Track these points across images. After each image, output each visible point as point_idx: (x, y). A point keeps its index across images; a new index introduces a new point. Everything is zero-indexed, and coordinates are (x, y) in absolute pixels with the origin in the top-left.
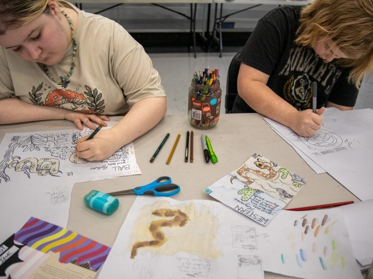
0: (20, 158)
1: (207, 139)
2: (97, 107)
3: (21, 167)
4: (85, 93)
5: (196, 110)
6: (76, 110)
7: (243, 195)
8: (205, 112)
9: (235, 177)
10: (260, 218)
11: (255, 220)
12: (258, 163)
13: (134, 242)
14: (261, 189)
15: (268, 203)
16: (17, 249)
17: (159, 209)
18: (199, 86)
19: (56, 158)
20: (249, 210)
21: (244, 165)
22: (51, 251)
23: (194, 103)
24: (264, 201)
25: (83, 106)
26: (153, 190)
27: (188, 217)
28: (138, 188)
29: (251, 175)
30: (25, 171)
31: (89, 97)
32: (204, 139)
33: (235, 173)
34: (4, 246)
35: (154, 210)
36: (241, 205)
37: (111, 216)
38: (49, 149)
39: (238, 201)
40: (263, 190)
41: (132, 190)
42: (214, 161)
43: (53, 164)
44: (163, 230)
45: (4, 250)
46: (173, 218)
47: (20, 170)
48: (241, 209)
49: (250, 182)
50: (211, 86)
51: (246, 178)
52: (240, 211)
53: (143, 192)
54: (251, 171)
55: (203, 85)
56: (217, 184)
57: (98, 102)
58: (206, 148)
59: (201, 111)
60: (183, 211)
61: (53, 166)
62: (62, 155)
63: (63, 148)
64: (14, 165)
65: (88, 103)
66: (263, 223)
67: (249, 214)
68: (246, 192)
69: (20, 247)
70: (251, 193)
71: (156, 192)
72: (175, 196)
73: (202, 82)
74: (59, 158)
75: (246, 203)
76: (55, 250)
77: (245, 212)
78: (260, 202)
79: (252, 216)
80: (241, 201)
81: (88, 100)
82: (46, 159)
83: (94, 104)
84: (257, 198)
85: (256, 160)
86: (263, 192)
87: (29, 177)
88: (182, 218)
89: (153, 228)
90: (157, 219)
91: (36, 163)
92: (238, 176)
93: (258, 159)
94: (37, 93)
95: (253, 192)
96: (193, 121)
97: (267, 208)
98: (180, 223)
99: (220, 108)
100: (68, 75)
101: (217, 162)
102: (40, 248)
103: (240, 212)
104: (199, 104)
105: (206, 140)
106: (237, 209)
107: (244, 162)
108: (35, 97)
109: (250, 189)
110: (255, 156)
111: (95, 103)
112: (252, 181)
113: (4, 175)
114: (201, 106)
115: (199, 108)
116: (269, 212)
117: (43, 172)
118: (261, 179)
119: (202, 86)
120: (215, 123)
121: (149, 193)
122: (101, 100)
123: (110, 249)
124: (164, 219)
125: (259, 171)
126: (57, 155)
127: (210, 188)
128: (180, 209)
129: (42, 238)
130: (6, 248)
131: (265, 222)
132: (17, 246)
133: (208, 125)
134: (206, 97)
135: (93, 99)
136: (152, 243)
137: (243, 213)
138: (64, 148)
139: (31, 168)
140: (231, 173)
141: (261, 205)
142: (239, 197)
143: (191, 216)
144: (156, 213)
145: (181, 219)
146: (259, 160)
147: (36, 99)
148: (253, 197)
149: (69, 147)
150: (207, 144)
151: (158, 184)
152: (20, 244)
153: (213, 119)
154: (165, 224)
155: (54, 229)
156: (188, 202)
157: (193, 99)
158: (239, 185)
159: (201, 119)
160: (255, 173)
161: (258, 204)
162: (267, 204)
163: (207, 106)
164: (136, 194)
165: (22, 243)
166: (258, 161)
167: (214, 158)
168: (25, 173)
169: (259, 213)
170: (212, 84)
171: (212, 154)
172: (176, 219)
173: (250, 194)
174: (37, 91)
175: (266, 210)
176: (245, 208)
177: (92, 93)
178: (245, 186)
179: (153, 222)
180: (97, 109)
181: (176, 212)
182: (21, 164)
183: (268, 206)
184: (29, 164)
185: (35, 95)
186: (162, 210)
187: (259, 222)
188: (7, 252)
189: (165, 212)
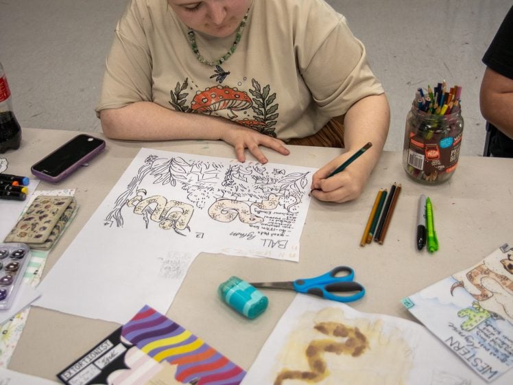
0: (146, 193)
1: (429, 206)
2: (267, 114)
3: (142, 209)
4: (250, 90)
5: (415, 153)
6: (234, 120)
7: (466, 319)
8: (429, 158)
9: (461, 285)
10: (485, 366)
11: (475, 368)
12: (508, 263)
13: (280, 369)
14: (501, 313)
15: (506, 341)
16: (124, 349)
17: (326, 321)
18: (422, 114)
19: (192, 203)
20: (469, 348)
21: (481, 263)
22: (165, 362)
23: (413, 141)
24: (500, 337)
25: (245, 113)
26: (322, 288)
27: (368, 343)
28: (300, 282)
29: (490, 284)
30: (145, 216)
31: (255, 97)
32: (424, 204)
33: (462, 276)
34: (108, 342)
35: (319, 321)
36: (457, 338)
37: (255, 322)
38: (187, 187)
39: (455, 329)
40: (504, 315)
41: (292, 283)
42: (432, 249)
43: (184, 212)
44: (327, 357)
45: (108, 348)
46: (345, 339)
47: (140, 212)
48: (457, 345)
49: (485, 296)
50: (444, 117)
51: (480, 287)
52: (452, 347)
53: (306, 290)
54: (492, 275)
55: (429, 114)
56: (426, 293)
57: (268, 107)
58: (423, 223)
59: (423, 157)
60: (362, 331)
61: (183, 217)
62: (201, 200)
63: (206, 189)
64: (135, 203)
65: (254, 108)
66: (486, 376)
67: (468, 356)
68: (472, 313)
69: (128, 347)
70: (481, 317)
71: (325, 292)
72: (354, 303)
73: (428, 109)
74: (194, 205)
75: (466, 334)
76: (172, 360)
77: (461, 352)
78: (492, 337)
79: (472, 360)
80: (459, 329)
81: (254, 102)
82: (178, 203)
83: (263, 110)
84: (490, 328)
85: (505, 256)
86: (502, 319)
87: (147, 227)
88: (359, 343)
89: (311, 351)
90: (321, 337)
91: (163, 207)
92: (467, 283)
93: (509, 256)
94: (182, 93)
95: (485, 316)
96: (411, 168)
97: (502, 351)
98: (353, 350)
99: (458, 152)
100: (229, 53)
101: (436, 250)
102: (152, 354)
103: (453, 350)
104: (421, 145)
105: (426, 207)
106: (448, 343)
107: (484, 257)
108: (178, 99)
109: (481, 310)
110: (504, 248)
111: (264, 107)
112: (490, 294)
113: (119, 215)
114: (424, 148)
115: (422, 151)
116: (503, 357)
117: (167, 223)
118: (505, 294)
119: (427, 116)
120: (447, 176)
121: (315, 293)
122: (273, 104)
123: (245, 374)
124: (331, 339)
125: (506, 278)
126: (194, 199)
127: (413, 298)
128: (359, 327)
129: (156, 340)
130: (111, 345)
131: (490, 375)
132: (125, 345)
133: (435, 178)
134: (435, 133)
135: (261, 100)
136: (305, 376)
137: (458, 352)
138: (209, 188)
139: (155, 213)
140: (455, 276)
141: (492, 343)
142: (458, 322)
143: (372, 341)
144: (320, 328)
145: (356, 343)
146: (511, 258)
147: (179, 101)
148: (482, 327)
149: (216, 190)
150: (426, 216)
151: (331, 279)
152: (128, 343)
153: (444, 170)
154: (331, 348)
155: (174, 328)
156: (373, 317)
157: (412, 135)
158: (463, 299)
159: (422, 169)
160: (499, 280)
161: (488, 340)
162: (503, 343)
163: (434, 149)
164: (296, 291)
165: (131, 342)
166: (509, 259)
167: (432, 243)
168: (144, 218)
169: (485, 357)
170: (446, 113)
171: (431, 235)
172: (350, 344)
173: (479, 318)
174: (182, 90)
175: (499, 354)
176: (463, 342)
177: (262, 92)
178: (474, 303)
179: (314, 342)
180: (267, 120)
181: (351, 330)
182: (144, 204)
183: (505, 346)
184: (153, 206)
185: (178, 95)
186: (330, 324)
187: (480, 373)
188: (112, 351)
189: (335, 328)
